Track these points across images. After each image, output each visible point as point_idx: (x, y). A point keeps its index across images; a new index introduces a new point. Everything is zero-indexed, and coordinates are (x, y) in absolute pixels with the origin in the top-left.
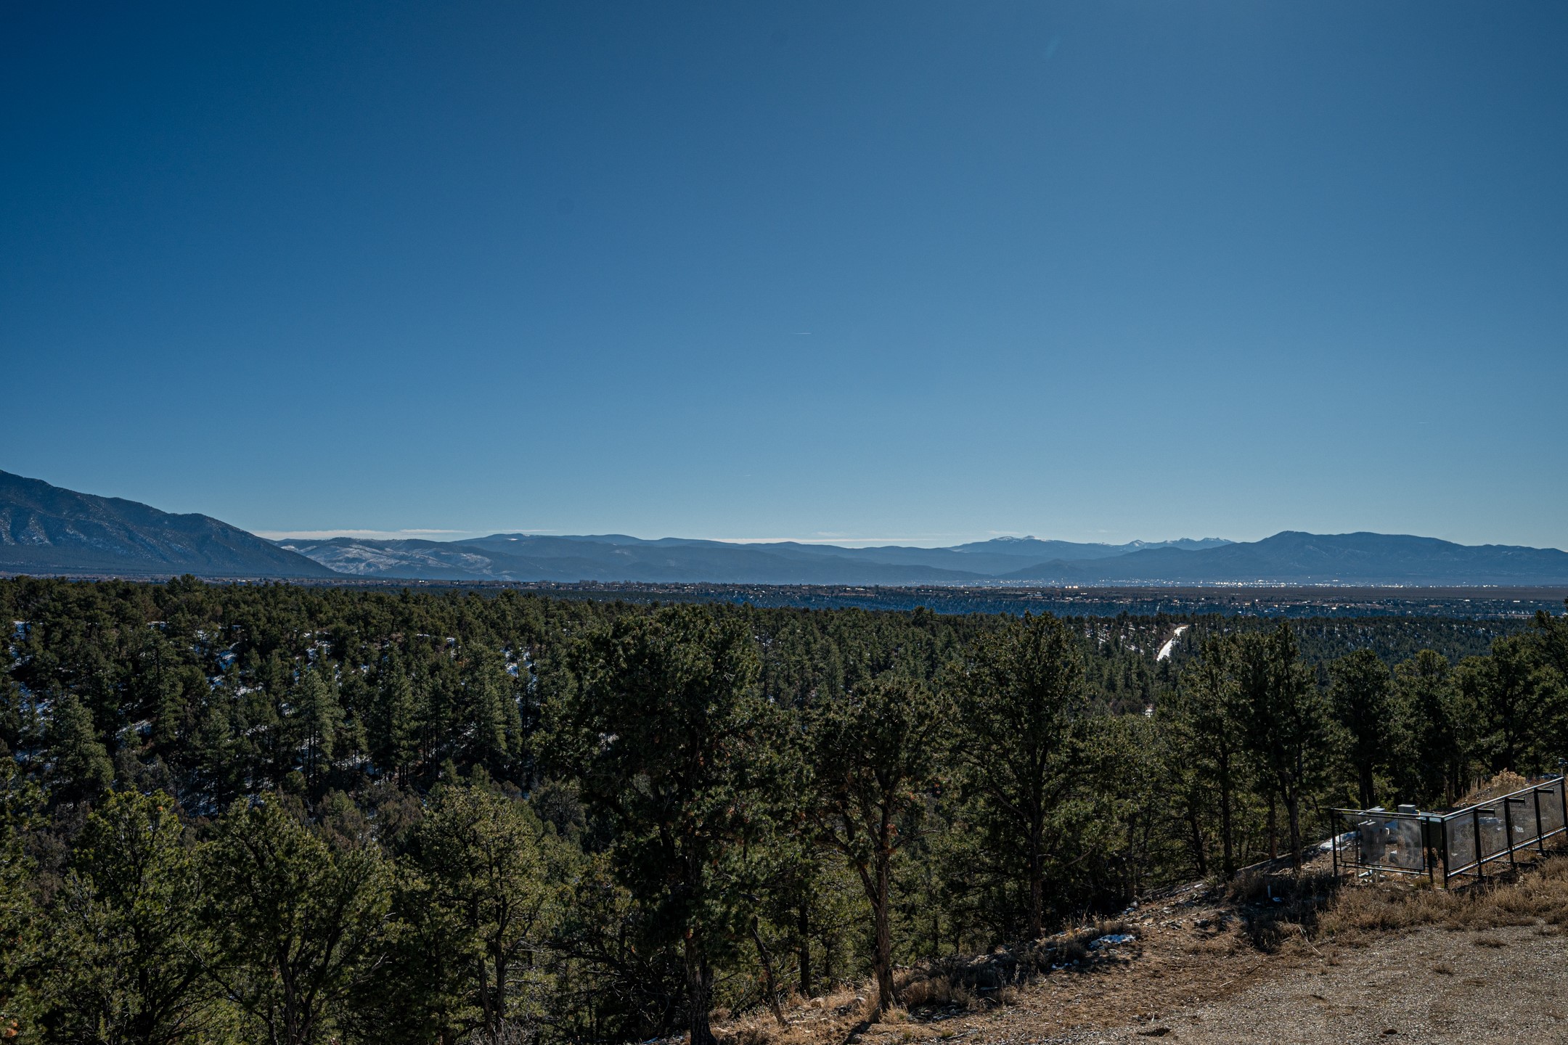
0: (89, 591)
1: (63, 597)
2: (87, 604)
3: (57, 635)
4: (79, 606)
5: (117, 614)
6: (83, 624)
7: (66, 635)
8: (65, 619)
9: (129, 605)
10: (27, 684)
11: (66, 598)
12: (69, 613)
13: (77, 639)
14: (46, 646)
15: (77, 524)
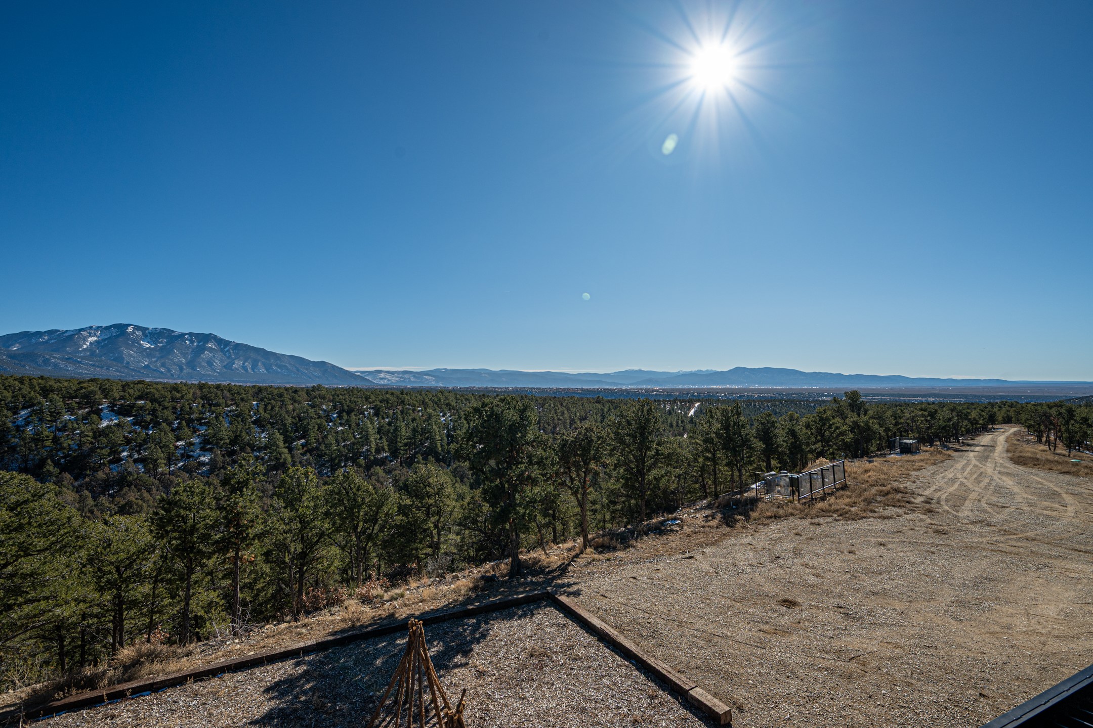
0: (282, 391)
2: (281, 395)
3: (269, 407)
4: (278, 396)
5: (292, 399)
6: (279, 403)
7: (273, 407)
8: (272, 401)
9: (297, 396)
10: (258, 426)
11: (273, 393)
12: (274, 399)
13: (277, 409)
14: (265, 412)
15: (277, 365)
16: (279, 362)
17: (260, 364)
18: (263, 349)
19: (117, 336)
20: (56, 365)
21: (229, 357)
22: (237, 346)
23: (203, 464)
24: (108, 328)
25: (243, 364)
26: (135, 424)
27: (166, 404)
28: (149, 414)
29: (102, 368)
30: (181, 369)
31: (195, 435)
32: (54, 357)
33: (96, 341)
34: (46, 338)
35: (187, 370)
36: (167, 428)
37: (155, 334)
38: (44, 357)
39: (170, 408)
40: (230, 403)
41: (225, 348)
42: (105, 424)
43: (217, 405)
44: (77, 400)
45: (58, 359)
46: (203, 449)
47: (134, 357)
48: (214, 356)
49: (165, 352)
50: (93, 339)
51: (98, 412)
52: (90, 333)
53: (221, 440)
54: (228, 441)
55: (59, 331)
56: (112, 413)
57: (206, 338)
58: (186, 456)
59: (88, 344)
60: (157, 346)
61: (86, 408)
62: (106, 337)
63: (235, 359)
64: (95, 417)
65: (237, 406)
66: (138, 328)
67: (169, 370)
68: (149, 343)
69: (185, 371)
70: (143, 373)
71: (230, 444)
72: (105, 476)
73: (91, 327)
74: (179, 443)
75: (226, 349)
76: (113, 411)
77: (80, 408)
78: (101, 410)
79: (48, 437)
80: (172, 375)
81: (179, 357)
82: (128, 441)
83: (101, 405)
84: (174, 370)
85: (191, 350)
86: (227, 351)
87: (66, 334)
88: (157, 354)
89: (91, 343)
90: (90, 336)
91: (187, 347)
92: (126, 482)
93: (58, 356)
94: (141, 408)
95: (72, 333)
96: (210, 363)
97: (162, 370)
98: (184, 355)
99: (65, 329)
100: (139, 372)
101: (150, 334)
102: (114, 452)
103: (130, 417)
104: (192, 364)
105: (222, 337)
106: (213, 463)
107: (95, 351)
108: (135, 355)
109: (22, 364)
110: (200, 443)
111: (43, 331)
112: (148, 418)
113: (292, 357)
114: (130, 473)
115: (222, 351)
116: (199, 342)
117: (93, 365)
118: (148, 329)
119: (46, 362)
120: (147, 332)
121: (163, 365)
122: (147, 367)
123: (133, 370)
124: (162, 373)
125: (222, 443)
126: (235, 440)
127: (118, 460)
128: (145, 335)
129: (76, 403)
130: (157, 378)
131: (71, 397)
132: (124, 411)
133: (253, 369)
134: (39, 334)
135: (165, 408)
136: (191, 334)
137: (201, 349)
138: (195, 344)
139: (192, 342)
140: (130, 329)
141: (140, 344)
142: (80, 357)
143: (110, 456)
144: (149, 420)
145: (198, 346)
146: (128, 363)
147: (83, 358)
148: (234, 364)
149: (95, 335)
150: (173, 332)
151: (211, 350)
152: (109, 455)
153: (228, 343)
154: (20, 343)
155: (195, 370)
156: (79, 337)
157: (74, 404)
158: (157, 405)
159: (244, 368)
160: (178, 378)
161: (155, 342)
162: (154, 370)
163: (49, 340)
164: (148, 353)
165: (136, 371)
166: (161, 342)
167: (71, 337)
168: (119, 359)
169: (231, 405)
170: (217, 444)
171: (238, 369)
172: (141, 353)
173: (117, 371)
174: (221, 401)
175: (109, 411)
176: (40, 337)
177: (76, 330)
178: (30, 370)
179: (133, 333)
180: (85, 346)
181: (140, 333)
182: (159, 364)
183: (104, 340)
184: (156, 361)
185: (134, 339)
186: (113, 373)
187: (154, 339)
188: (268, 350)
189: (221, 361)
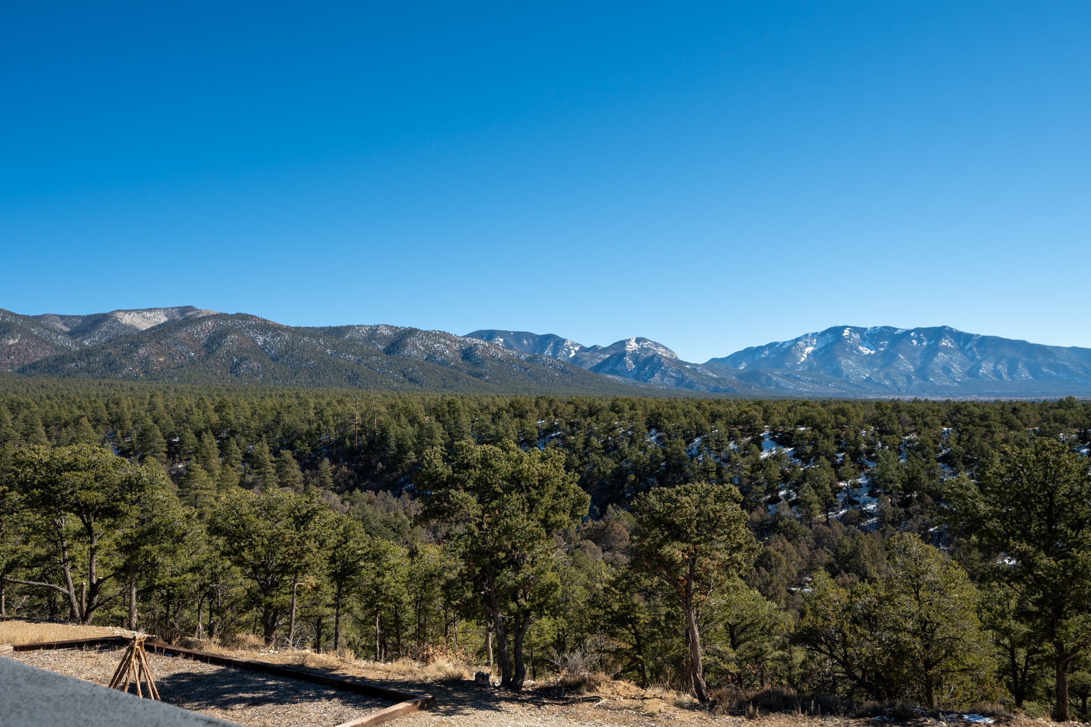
0: (987, 410)
1: (970, 414)
2: (984, 418)
3: (965, 437)
4: (980, 419)
5: (1006, 424)
6: (983, 430)
7: (971, 436)
8: (970, 427)
9: (1015, 417)
10: (949, 465)
11: (973, 414)
12: (972, 422)
14: (958, 444)
15: (1049, 366)
16: (1051, 360)
17: (1020, 366)
18: (1024, 342)
19: (833, 344)
20: (777, 384)
21: (973, 359)
22: (985, 342)
23: (871, 515)
24: (823, 334)
25: (995, 367)
26: (795, 456)
27: (828, 431)
28: (809, 444)
29: (821, 384)
30: (909, 380)
31: (862, 474)
32: (776, 375)
33: (813, 352)
34: (767, 353)
35: (917, 382)
36: (827, 464)
37: (875, 335)
38: (766, 375)
39: (833, 436)
40: (907, 429)
41: (965, 344)
42: (764, 455)
43: (891, 432)
44: (741, 427)
45: (779, 376)
46: (872, 494)
47: (853, 369)
48: (951, 359)
49: (888, 358)
50: (809, 349)
51: (758, 442)
52: (806, 343)
53: (891, 482)
54: (899, 485)
55: (776, 343)
56: (773, 443)
57: (937, 333)
58: (850, 502)
59: (805, 356)
60: (878, 352)
61: (749, 436)
62: (822, 346)
63: (982, 360)
64: (754, 447)
65: (919, 434)
66: (855, 330)
67: (895, 383)
68: (868, 348)
69: (915, 383)
70: (864, 388)
71: (904, 488)
72: (759, 518)
73: (807, 335)
74: (842, 484)
75: (967, 347)
76: (773, 439)
77: (743, 436)
78: (763, 438)
79: (712, 468)
80: (899, 389)
81: (905, 364)
82: (785, 478)
83: (763, 432)
84: (901, 382)
85: (919, 353)
86: (970, 349)
87: (785, 347)
88: (879, 362)
89: (808, 355)
90: (807, 346)
91: (915, 349)
92: (778, 527)
93: (778, 373)
94: (801, 436)
95: (790, 344)
96: (946, 369)
97: (887, 383)
98: (912, 360)
99: (783, 341)
100: (860, 387)
101: (869, 335)
102: (772, 490)
103: (791, 447)
104: (922, 372)
105: (960, 330)
106: (881, 514)
107: (813, 364)
108: (854, 365)
109: (749, 384)
110: (868, 485)
111: (764, 345)
112: (809, 449)
113: (1074, 350)
114: (782, 519)
115: (962, 349)
116: (929, 340)
117: (812, 382)
118: (865, 329)
119: (769, 380)
120: (865, 333)
121: (887, 376)
122: (869, 380)
123: (853, 384)
124: (886, 386)
125: (891, 486)
126: (911, 484)
127: (775, 500)
128: (863, 338)
129: (739, 430)
130: (881, 394)
131: (735, 424)
132: (784, 440)
133: (1010, 374)
134: (760, 349)
135: (827, 437)
136: (918, 330)
137: (933, 350)
138: (925, 344)
139: (920, 341)
140: (846, 333)
141: (858, 351)
142: (799, 373)
143: (766, 495)
144: (809, 451)
145: (928, 346)
146: (847, 376)
147: (802, 373)
148: (980, 368)
149: (812, 345)
150: (896, 329)
151: (946, 350)
152: (766, 493)
153: (968, 337)
154: (746, 361)
155: (927, 380)
156: (796, 348)
157: (737, 431)
158: (818, 433)
159: (997, 373)
160: (907, 393)
161: (875, 346)
162: (878, 384)
163: (770, 355)
164: (868, 361)
165: (856, 386)
166: (882, 346)
167: (789, 349)
168: (837, 372)
169: (911, 432)
170: (886, 487)
171: (986, 376)
172: (861, 362)
173: (837, 387)
174: (896, 426)
175: (771, 439)
176: (762, 353)
177: (793, 340)
178: (756, 391)
179: (850, 336)
180: (803, 359)
181: (857, 336)
182: (881, 375)
183: (820, 349)
184: (879, 372)
185: (851, 345)
186: (832, 390)
187: (874, 342)
188: (1032, 340)
189: (962, 365)
